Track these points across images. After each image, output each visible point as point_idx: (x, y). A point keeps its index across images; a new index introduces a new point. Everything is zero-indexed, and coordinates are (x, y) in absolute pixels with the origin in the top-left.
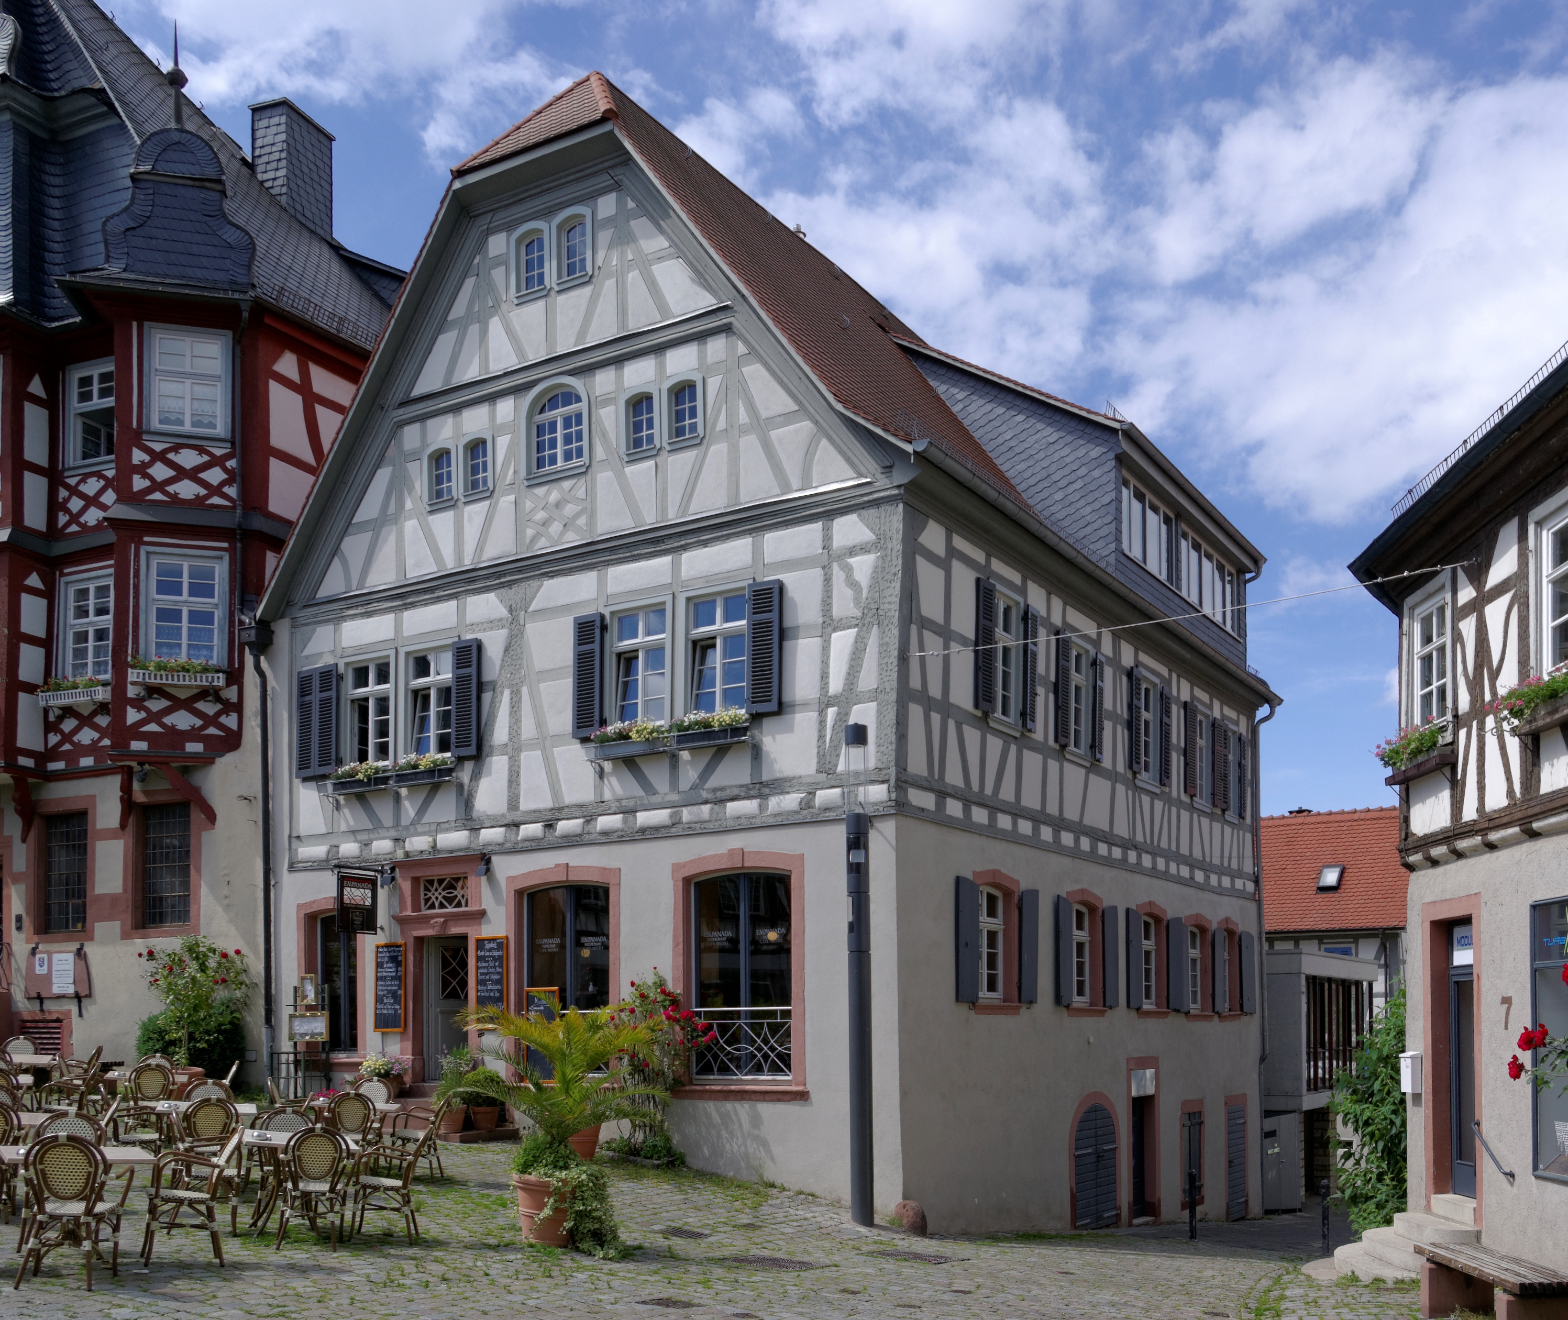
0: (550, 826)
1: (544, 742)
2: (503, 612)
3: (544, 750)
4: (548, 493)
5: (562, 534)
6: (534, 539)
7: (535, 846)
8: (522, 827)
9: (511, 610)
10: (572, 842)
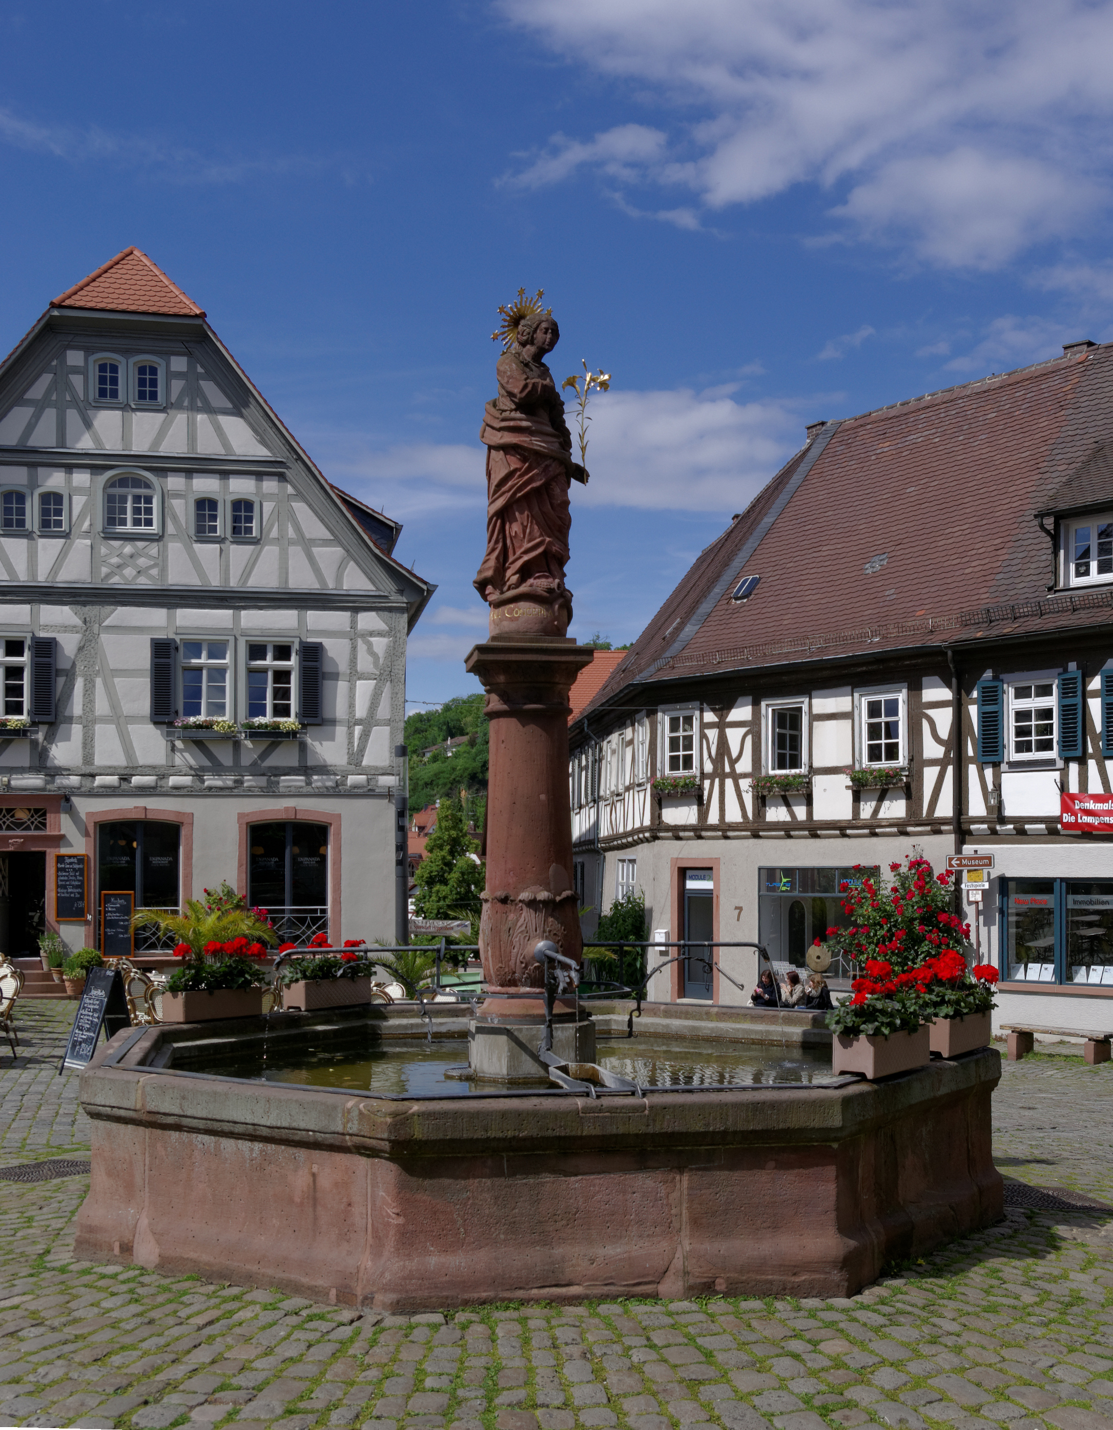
0: (125, 779)
1: (119, 719)
2: (77, 621)
3: (118, 726)
4: (122, 546)
5: (135, 577)
6: (108, 576)
7: (109, 792)
8: (97, 778)
9: (85, 622)
10: (143, 791)
